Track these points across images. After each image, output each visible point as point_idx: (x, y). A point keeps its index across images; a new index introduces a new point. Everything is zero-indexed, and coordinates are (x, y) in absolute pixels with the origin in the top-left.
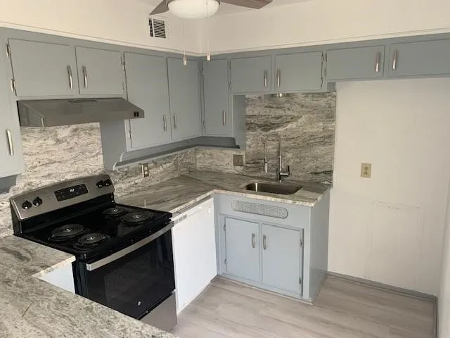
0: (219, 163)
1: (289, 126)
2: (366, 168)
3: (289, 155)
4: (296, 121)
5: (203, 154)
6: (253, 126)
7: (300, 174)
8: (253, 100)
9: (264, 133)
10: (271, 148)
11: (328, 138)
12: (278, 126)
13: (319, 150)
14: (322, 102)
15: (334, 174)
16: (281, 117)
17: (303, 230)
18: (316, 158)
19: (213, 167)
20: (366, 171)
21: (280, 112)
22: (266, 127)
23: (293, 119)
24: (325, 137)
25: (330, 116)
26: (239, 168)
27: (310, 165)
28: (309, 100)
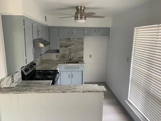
0: (51, 57)
1: (73, 46)
2: (91, 56)
3: (73, 54)
4: (74, 45)
5: (45, 55)
6: (62, 46)
7: (75, 58)
8: (62, 39)
9: (65, 48)
10: (67, 52)
11: (82, 49)
12: (70, 46)
13: (80, 52)
14: (81, 40)
15: (84, 58)
16: (70, 44)
17: (82, 71)
18: (79, 54)
19: (49, 59)
20: (90, 56)
21: (70, 43)
22: (66, 47)
23: (74, 44)
24: (81, 49)
25: (83, 44)
26: (58, 58)
27: (78, 56)
28: (77, 40)
